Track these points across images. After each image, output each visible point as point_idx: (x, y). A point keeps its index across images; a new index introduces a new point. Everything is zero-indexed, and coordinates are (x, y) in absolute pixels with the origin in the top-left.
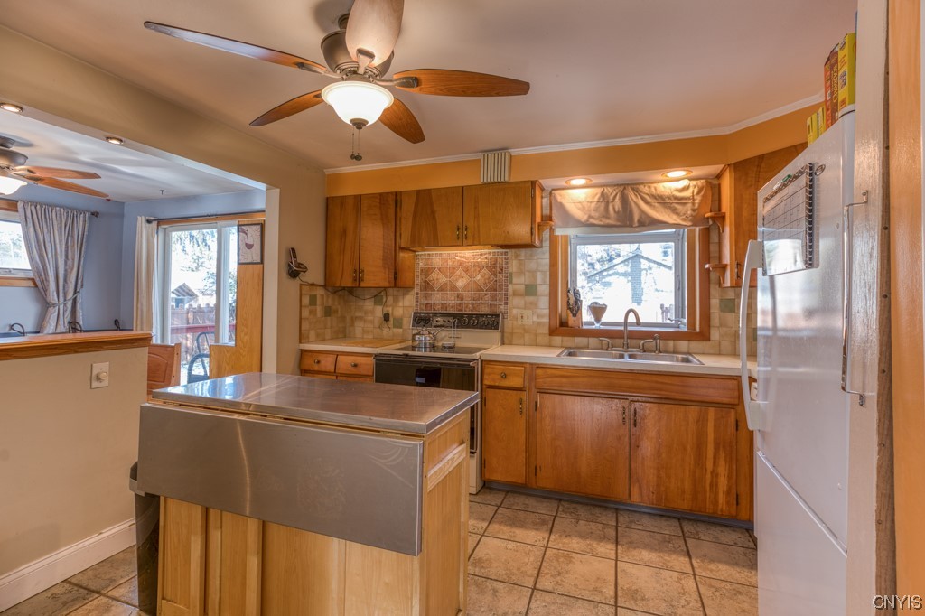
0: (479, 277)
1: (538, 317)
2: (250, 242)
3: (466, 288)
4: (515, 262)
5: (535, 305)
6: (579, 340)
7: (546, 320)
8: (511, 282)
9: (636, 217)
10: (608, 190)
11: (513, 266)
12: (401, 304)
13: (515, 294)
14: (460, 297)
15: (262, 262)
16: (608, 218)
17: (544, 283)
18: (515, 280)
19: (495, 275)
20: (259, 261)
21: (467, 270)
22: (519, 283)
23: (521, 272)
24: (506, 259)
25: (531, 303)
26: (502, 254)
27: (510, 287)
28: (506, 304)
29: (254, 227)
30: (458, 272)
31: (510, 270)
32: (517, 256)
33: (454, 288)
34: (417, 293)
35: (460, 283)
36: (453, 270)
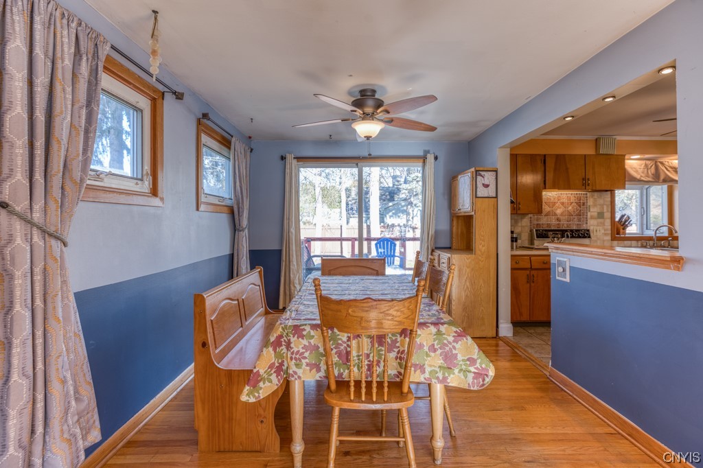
0: (570, 208)
1: (605, 230)
2: (486, 182)
3: (562, 214)
4: (591, 199)
5: (603, 224)
6: (627, 243)
7: (610, 232)
8: (589, 211)
9: (662, 177)
10: (648, 162)
11: (590, 202)
12: (520, 224)
13: (592, 218)
14: (558, 220)
15: (496, 197)
16: (648, 177)
17: (608, 211)
18: (591, 210)
19: (580, 207)
20: (495, 196)
21: (563, 204)
22: (593, 211)
23: (595, 205)
24: (586, 197)
25: (601, 223)
26: (584, 194)
27: (589, 214)
28: (587, 223)
29: (490, 173)
30: (557, 205)
31: (588, 204)
32: (592, 196)
33: (555, 215)
34: (531, 218)
35: (559, 212)
36: (554, 203)
